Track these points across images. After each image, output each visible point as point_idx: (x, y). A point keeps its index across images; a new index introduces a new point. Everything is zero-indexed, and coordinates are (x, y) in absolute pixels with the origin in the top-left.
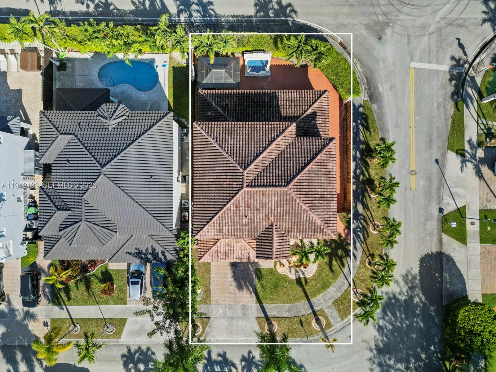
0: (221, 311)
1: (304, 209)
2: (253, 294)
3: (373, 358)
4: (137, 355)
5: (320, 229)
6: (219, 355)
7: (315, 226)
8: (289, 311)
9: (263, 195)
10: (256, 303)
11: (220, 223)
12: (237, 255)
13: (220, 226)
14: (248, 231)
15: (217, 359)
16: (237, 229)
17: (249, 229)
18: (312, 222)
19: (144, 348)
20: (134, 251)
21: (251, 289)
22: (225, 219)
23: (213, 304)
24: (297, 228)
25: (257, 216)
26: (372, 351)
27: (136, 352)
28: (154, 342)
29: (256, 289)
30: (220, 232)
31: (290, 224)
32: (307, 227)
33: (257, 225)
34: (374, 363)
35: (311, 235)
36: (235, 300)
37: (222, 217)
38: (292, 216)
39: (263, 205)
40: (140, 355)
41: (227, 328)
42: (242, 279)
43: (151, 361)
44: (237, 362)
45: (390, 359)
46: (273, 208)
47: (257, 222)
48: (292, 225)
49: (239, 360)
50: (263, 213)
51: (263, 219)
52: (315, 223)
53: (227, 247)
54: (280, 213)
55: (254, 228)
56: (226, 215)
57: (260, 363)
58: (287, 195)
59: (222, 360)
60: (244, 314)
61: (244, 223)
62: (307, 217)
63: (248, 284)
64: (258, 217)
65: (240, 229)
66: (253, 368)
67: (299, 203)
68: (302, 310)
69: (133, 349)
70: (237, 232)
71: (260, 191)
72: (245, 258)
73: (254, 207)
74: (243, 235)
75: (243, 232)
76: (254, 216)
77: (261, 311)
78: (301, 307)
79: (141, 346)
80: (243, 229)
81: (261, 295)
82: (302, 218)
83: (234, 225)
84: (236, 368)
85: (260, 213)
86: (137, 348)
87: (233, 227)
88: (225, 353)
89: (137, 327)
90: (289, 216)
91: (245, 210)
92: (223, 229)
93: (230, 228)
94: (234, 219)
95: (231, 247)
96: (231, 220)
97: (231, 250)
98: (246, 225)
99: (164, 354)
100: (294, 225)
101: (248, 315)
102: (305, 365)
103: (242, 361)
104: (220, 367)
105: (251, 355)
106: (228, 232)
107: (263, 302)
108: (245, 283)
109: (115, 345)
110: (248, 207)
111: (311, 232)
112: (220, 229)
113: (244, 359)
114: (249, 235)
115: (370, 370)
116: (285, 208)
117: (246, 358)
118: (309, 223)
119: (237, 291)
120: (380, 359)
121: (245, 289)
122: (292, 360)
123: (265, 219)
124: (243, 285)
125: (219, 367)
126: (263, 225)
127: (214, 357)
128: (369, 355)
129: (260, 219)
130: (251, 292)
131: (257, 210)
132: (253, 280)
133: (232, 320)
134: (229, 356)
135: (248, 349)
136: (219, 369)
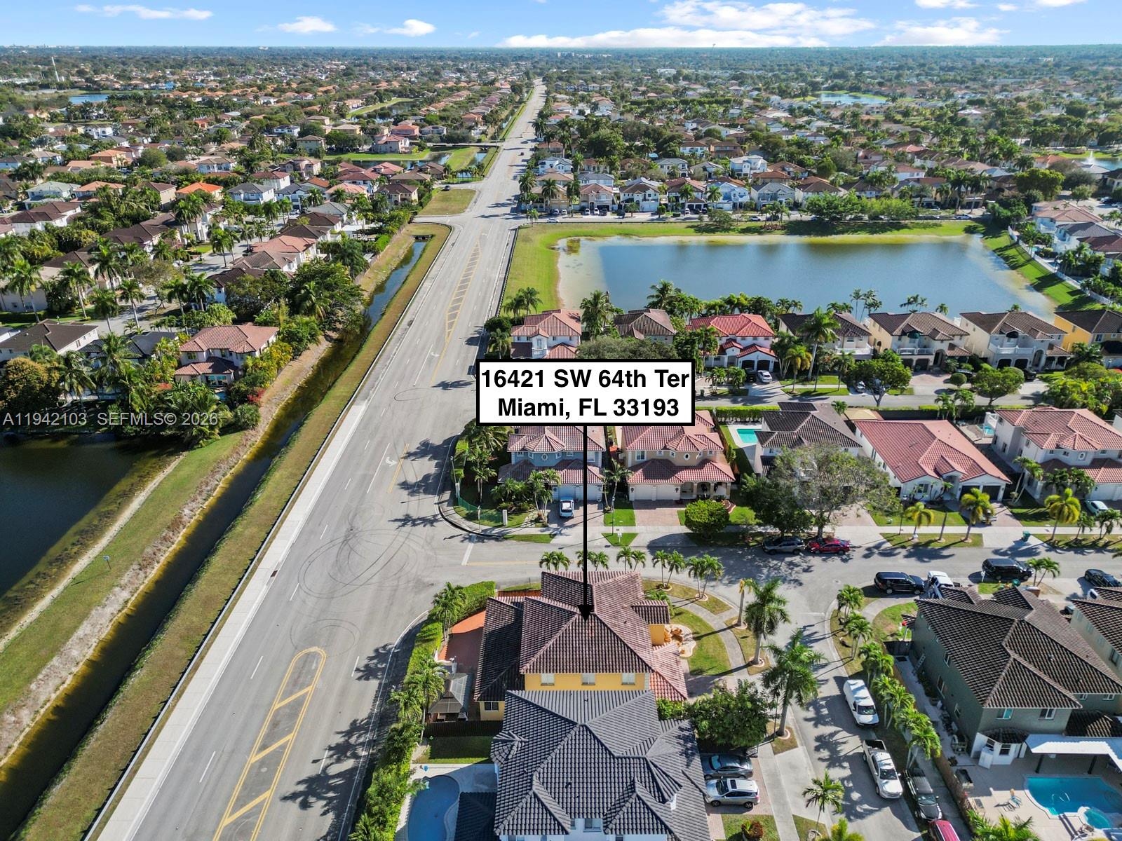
99: (829, 769)
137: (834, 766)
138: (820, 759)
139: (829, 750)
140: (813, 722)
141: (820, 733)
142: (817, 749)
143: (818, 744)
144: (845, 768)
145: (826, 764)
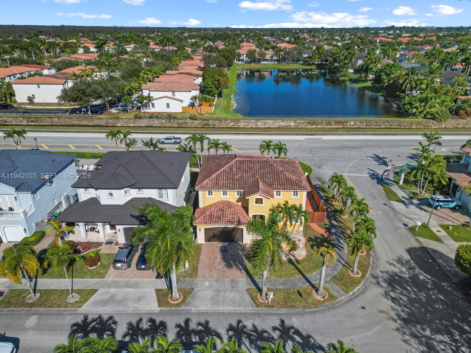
0: (207, 284)
1: (281, 171)
2: (243, 271)
3: (401, 329)
4: (94, 324)
5: (296, 183)
6: (200, 324)
7: (291, 181)
8: (283, 284)
9: (250, 162)
10: (246, 278)
11: (217, 179)
12: (229, 218)
13: (217, 181)
14: (239, 185)
15: (196, 328)
16: (230, 183)
17: (239, 183)
18: (288, 179)
19: (105, 317)
20: (137, 214)
21: (241, 267)
22: (221, 177)
23: (199, 279)
24: (277, 183)
25: (245, 174)
26: (396, 322)
27: (93, 321)
28: (120, 311)
29: (246, 268)
30: (216, 185)
31: (271, 180)
32: (285, 182)
33: (246, 181)
34: (404, 333)
35: (290, 187)
36: (224, 276)
37: (219, 175)
38: (272, 175)
39: (250, 168)
40: (97, 324)
41: (212, 298)
42: (232, 260)
43: (108, 330)
44: (222, 332)
45: (424, 330)
46: (257, 170)
47: (246, 179)
48: (273, 181)
49: (225, 329)
50: (250, 173)
51: (250, 176)
52: (291, 179)
53: (220, 212)
54: (263, 173)
55: (244, 183)
56: (222, 174)
57: (252, 333)
58: (267, 163)
59: (203, 329)
60: (233, 287)
61: (236, 178)
62: (283, 175)
63: (238, 264)
64: (247, 175)
65: (232, 183)
66: (244, 339)
67: (276, 167)
68: (298, 283)
69: (90, 318)
70: (230, 185)
71: (247, 161)
72: (236, 221)
73: (243, 169)
74: (235, 187)
75: (235, 185)
76: (243, 174)
77: (252, 284)
78: (297, 281)
79: (102, 315)
80: (235, 183)
81: (252, 272)
82: (280, 176)
83: (228, 181)
84: (221, 338)
85: (248, 173)
86: (97, 316)
87: (227, 182)
88: (207, 322)
89: (107, 297)
90: (270, 175)
91: (237, 171)
92: (219, 183)
93: (224, 182)
94: (228, 177)
95: (223, 212)
96: (226, 177)
97: (223, 214)
98: (237, 180)
99: (128, 323)
100: (275, 181)
101: (238, 287)
102: (313, 335)
103: (228, 330)
104: (199, 337)
105: (241, 324)
106: (223, 185)
107: (254, 277)
108: (235, 263)
109: (70, 314)
110: (239, 169)
111: (289, 185)
112: (216, 183)
113: (231, 328)
114: (239, 187)
115: (404, 342)
116: (266, 170)
117: (234, 327)
118: (286, 179)
119: (226, 269)
120: (410, 329)
121: (234, 267)
122: (296, 330)
123: (252, 177)
124: (233, 264)
125: (197, 337)
126: (250, 180)
127: (193, 326)
128: (394, 325)
129: (248, 176)
130: (241, 269)
131: (245, 171)
132: (243, 261)
133: (219, 291)
134: (212, 325)
135: (238, 318)
136: (198, 339)
137: (129, 329)
138: (141, 320)
139: (147, 330)
140: (183, 324)
141: (169, 327)
142: (152, 321)
143: (158, 323)
144: (124, 336)
145: (134, 323)
